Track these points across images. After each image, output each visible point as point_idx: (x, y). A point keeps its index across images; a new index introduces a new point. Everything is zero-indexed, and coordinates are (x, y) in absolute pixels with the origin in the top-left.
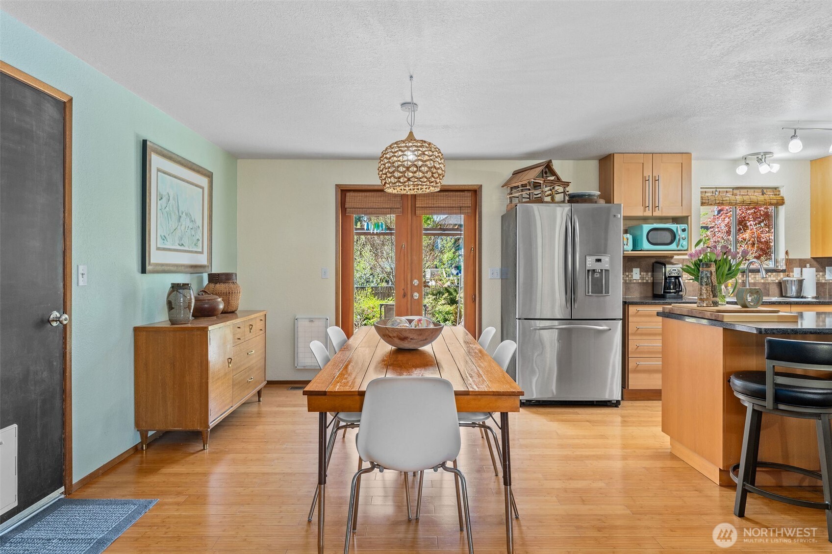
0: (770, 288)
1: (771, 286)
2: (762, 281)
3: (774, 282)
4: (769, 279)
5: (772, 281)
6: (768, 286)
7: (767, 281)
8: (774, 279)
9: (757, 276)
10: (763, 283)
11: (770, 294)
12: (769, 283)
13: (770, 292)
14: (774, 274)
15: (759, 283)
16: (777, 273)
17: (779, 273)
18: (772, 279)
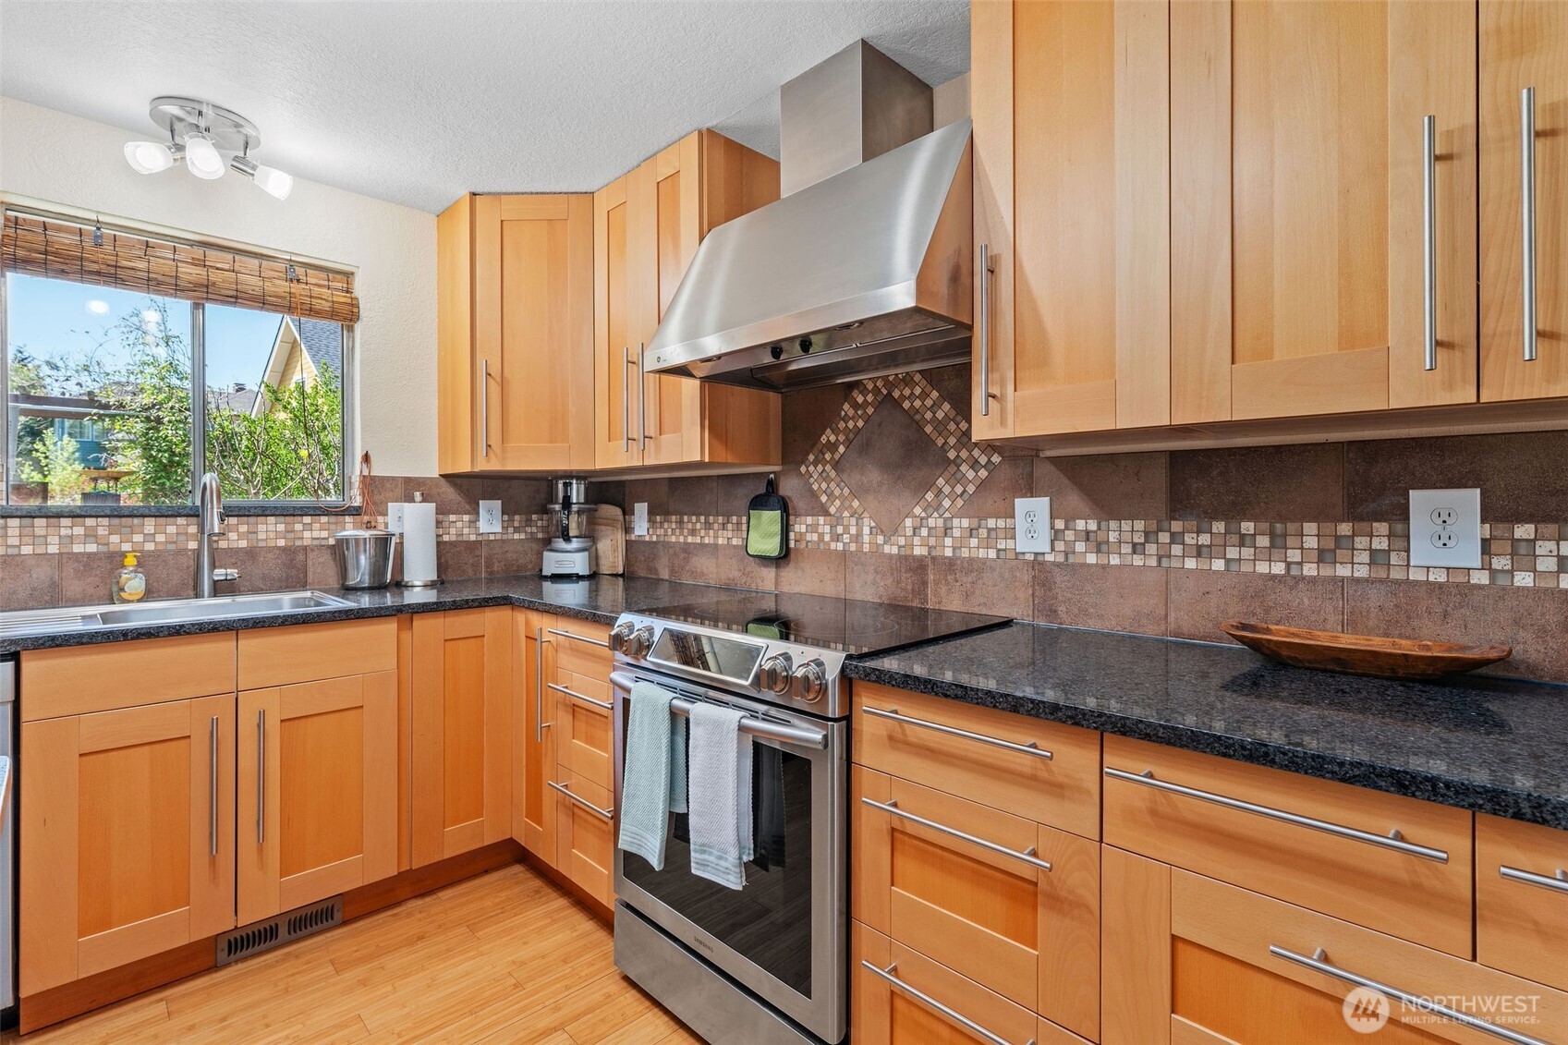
0: (310, 563)
1: (311, 555)
2: (281, 543)
3: (324, 543)
4: (307, 534)
5: (316, 542)
6: (301, 557)
7: (298, 543)
8: (325, 534)
9: (261, 527)
10: (284, 549)
11: (310, 579)
12: (305, 548)
13: (310, 574)
14: (324, 519)
15: (270, 549)
16: (333, 519)
17: (341, 518)
18: (316, 534)
